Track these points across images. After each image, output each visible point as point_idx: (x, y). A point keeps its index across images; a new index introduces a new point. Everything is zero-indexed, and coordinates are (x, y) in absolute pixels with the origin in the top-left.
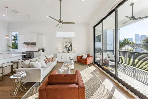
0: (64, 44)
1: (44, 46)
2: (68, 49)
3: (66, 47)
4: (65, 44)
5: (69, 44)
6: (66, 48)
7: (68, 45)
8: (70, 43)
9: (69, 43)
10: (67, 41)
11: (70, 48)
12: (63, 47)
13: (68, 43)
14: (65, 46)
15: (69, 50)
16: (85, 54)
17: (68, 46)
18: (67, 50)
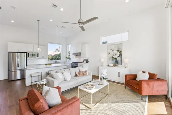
0: (109, 53)
1: (87, 56)
2: (115, 60)
3: (113, 57)
4: (112, 53)
5: (117, 53)
6: (112, 59)
7: (115, 54)
8: (120, 51)
9: (118, 51)
10: (115, 48)
11: (119, 59)
12: (108, 57)
13: (115, 52)
14: (111, 56)
15: (117, 63)
16: (144, 72)
17: (115, 57)
18: (114, 63)
